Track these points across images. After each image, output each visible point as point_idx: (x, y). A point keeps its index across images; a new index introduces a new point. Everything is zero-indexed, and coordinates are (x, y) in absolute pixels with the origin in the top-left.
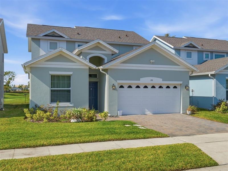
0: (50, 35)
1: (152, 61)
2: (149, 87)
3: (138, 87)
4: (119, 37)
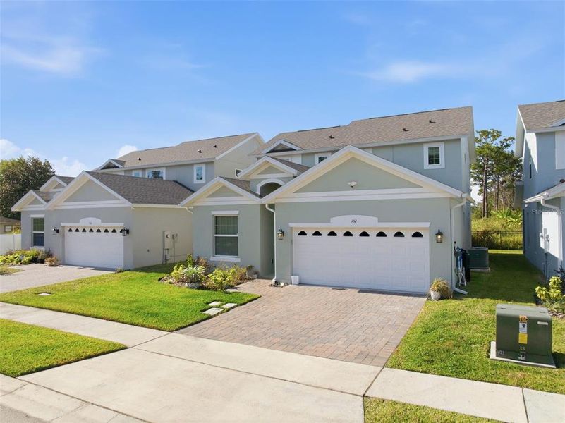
1: (352, 183)
2: (356, 234)
3: (332, 234)
4: (405, 130)
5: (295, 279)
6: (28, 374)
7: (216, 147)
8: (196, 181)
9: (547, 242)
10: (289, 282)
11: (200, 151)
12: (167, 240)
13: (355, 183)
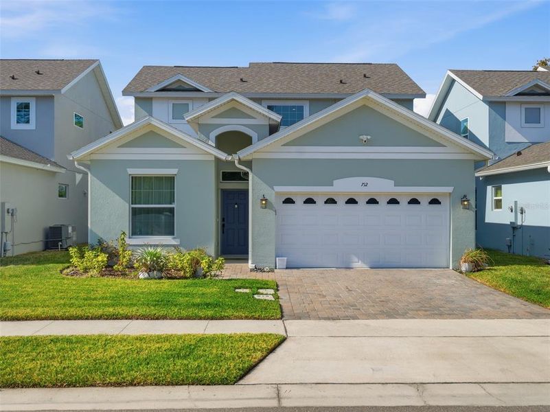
0: (175, 86)
1: (364, 138)
2: (362, 202)
3: (331, 201)
4: (341, 82)
5: (282, 261)
6: (242, 377)
7: (38, 73)
8: (14, 126)
9: (519, 215)
10: (273, 266)
11: (13, 78)
12: (8, 217)
13: (369, 137)
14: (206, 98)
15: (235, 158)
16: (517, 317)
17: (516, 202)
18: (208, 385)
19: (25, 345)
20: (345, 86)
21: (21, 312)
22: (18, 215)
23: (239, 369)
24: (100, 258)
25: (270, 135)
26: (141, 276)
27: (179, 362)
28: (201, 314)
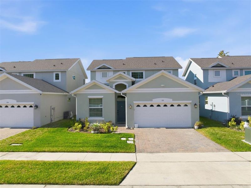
0: (103, 67)
1: (162, 85)
2: (162, 106)
3: (152, 106)
4: (155, 64)
5: (136, 125)
6: (121, 182)
7: (62, 64)
8: (55, 80)
9: (214, 107)
10: (133, 127)
11: (54, 66)
12: (52, 111)
13: (164, 85)
14: (112, 71)
15: (121, 93)
16: (212, 151)
17: (212, 103)
18: (110, 185)
19: (54, 165)
20: (156, 65)
21: (55, 149)
22: (56, 109)
23: (120, 179)
24: (79, 126)
25: (132, 85)
26: (92, 132)
27: (101, 175)
28: (110, 151)
